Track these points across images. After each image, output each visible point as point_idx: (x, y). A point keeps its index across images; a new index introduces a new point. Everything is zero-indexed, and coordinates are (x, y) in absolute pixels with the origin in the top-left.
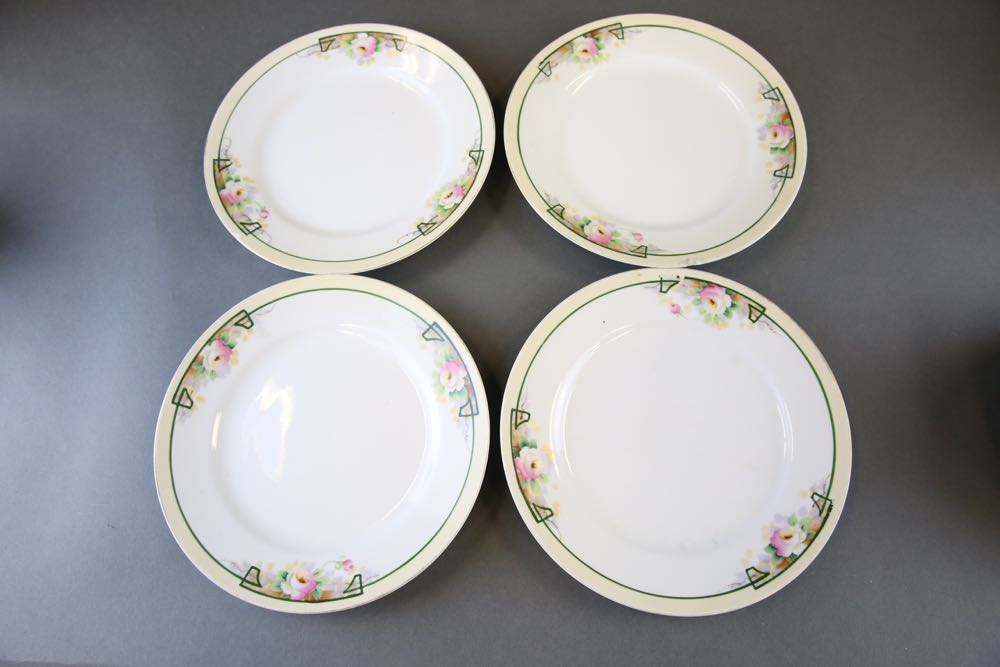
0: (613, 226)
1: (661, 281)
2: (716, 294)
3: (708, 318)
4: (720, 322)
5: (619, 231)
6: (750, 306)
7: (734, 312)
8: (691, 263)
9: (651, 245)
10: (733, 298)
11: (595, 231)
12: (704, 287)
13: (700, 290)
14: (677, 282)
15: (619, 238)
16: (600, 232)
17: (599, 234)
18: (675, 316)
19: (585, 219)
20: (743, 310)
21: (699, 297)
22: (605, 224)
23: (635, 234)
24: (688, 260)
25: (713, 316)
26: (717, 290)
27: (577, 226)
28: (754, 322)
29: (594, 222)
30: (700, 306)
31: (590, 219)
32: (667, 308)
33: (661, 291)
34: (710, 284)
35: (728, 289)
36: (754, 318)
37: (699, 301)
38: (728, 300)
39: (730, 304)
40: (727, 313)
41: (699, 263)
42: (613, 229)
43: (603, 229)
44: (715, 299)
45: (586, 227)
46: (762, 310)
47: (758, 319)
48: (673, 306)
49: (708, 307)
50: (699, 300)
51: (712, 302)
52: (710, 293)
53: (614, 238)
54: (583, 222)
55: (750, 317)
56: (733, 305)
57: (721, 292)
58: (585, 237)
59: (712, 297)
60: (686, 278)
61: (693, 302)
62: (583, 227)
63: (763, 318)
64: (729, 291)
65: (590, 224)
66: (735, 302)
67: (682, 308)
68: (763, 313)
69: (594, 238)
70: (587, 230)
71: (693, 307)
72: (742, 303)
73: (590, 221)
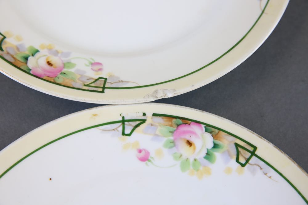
0: (67, 54)
1: (123, 121)
2: (193, 133)
3: (185, 165)
4: (201, 168)
5: (73, 61)
6: (237, 145)
7: (217, 154)
8: (160, 96)
9: (111, 76)
10: (215, 137)
11: (42, 62)
12: (178, 125)
13: (172, 129)
14: (144, 121)
15: (72, 70)
16: (49, 63)
17: (47, 67)
18: (143, 164)
19: (31, 48)
20: (229, 152)
21: (172, 138)
22: (56, 53)
23: (93, 64)
24: (156, 92)
25: (191, 160)
26: (195, 128)
27: (19, 58)
28: (243, 165)
29: (43, 52)
30: (174, 149)
31: (37, 47)
32: (133, 154)
33: (123, 134)
34: (185, 121)
35: (207, 125)
36: (242, 161)
37: (173, 144)
38: (209, 141)
39: (212, 145)
40: (208, 156)
41: (170, 95)
42: (65, 59)
43: (54, 60)
44: (193, 139)
45: (31, 59)
46: (251, 149)
47: (247, 161)
48: (140, 151)
49: (184, 149)
50: (173, 142)
51: (189, 143)
52: (185, 133)
53: (65, 70)
54: (27, 53)
55: (237, 160)
56: (215, 146)
57: (199, 130)
58: (28, 72)
59: (188, 137)
60: (154, 115)
61: (165, 146)
62: (26, 59)
63: (254, 160)
64: (209, 128)
65: (37, 55)
66: (217, 142)
67: (152, 154)
68: (253, 153)
69: (39, 72)
70: (31, 63)
71: (165, 151)
72: (227, 143)
73: (38, 51)
